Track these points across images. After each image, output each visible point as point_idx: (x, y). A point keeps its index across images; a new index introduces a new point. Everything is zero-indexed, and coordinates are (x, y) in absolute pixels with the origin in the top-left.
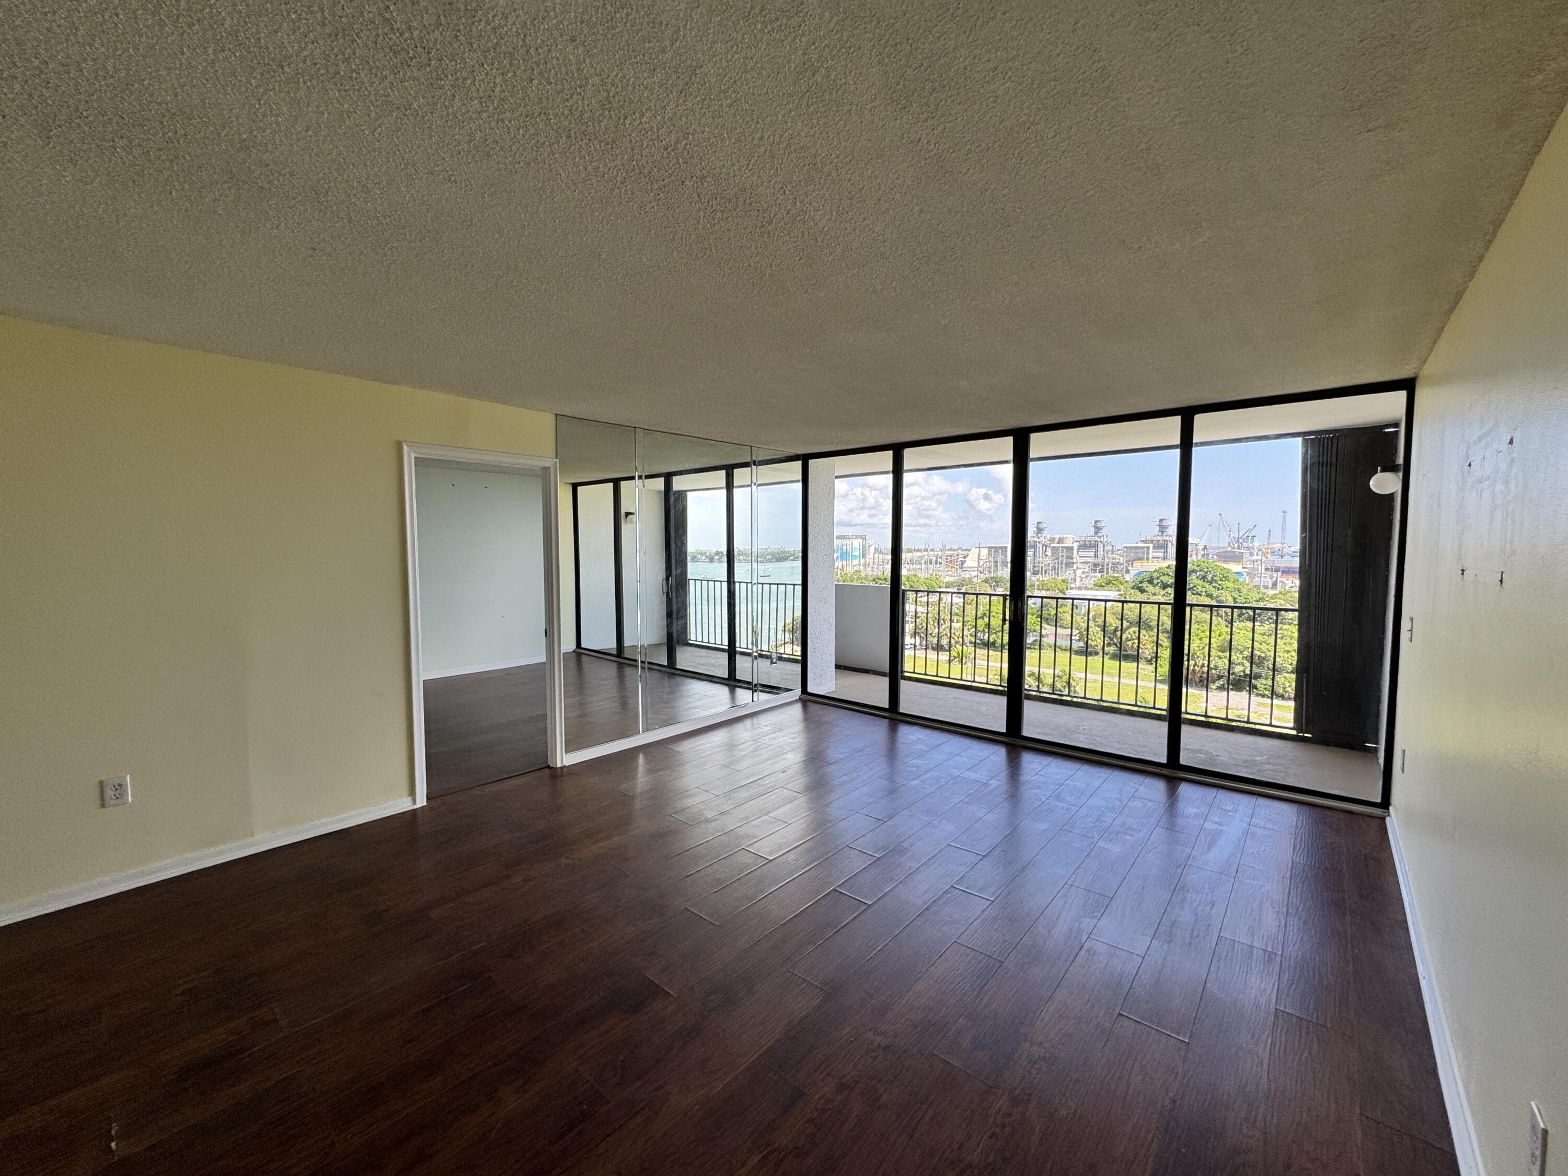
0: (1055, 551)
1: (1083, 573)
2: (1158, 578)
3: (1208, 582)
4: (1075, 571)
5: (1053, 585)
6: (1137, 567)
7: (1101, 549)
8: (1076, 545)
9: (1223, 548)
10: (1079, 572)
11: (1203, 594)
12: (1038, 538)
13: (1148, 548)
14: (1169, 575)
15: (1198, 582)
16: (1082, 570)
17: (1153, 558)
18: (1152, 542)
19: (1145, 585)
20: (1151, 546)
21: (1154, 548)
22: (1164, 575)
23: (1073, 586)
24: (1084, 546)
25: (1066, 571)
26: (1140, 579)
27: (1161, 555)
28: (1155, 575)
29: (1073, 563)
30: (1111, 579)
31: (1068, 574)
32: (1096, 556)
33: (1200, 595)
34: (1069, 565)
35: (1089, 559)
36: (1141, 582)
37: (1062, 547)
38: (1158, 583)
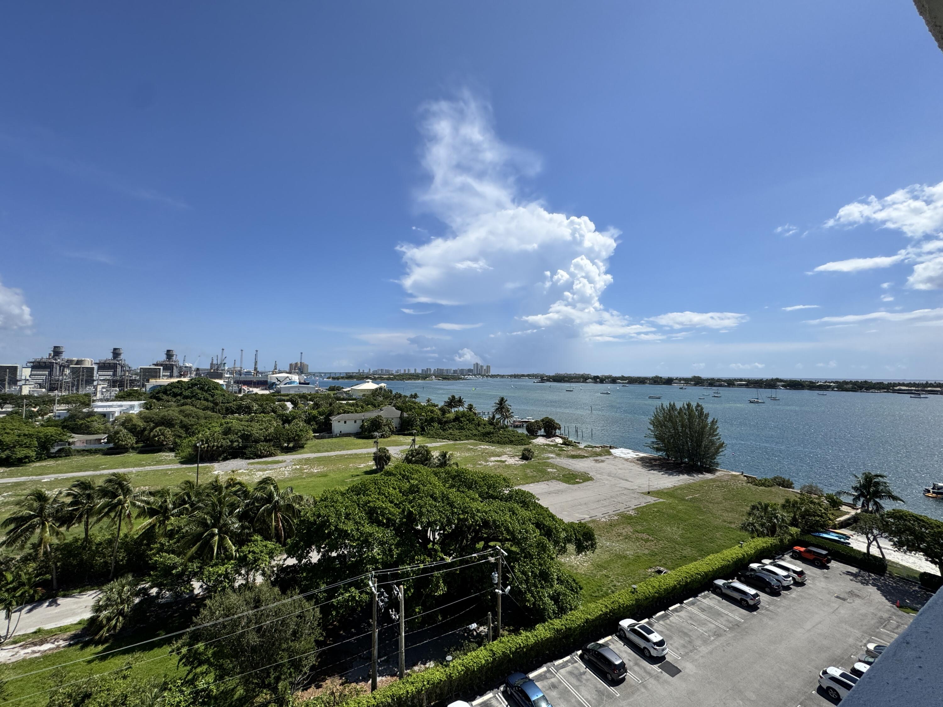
0: (74, 371)
1: (103, 388)
2: (171, 390)
3: (205, 391)
4: (96, 387)
5: (74, 399)
6: (153, 382)
7: (119, 369)
8: (96, 367)
9: (207, 370)
10: (99, 388)
11: (202, 398)
12: (56, 360)
13: (160, 369)
14: (178, 388)
15: (199, 391)
16: (102, 386)
17: (163, 376)
18: (161, 365)
19: (160, 395)
20: (162, 368)
21: (163, 370)
22: (175, 387)
23: (95, 398)
24: (103, 366)
25: (86, 387)
26: (156, 391)
27: (169, 374)
28: (168, 388)
29: (94, 380)
30: (132, 391)
31: (89, 389)
32: (115, 375)
33: (200, 400)
34: (90, 381)
35: (108, 377)
36: (157, 393)
37: (83, 368)
38: (171, 393)
